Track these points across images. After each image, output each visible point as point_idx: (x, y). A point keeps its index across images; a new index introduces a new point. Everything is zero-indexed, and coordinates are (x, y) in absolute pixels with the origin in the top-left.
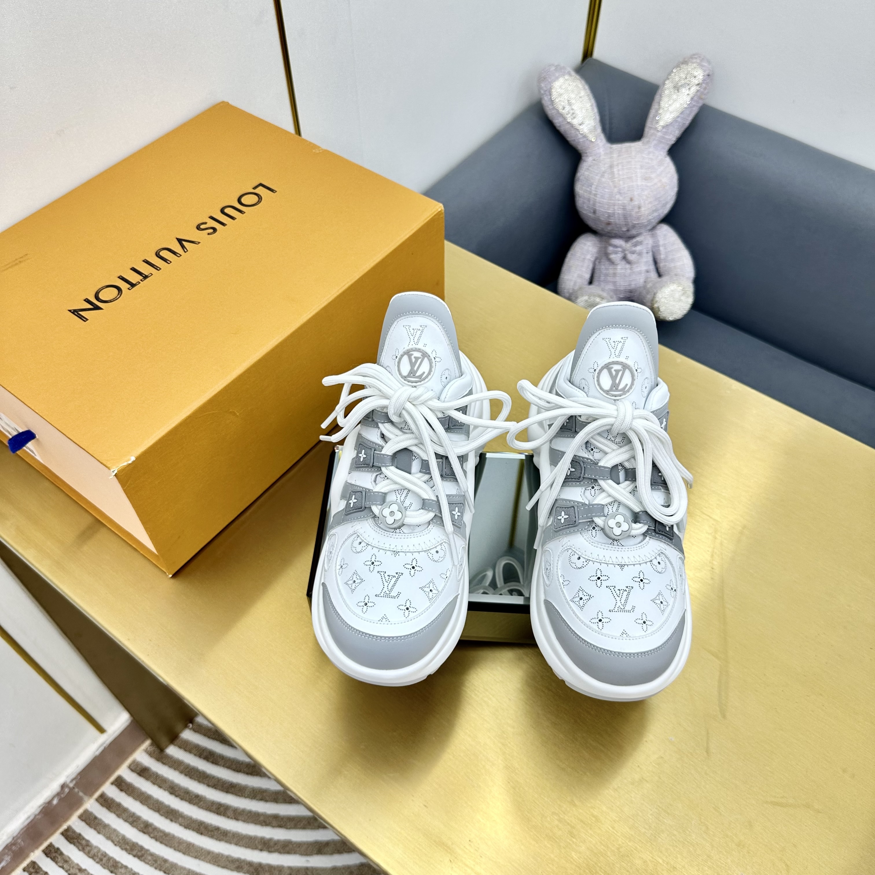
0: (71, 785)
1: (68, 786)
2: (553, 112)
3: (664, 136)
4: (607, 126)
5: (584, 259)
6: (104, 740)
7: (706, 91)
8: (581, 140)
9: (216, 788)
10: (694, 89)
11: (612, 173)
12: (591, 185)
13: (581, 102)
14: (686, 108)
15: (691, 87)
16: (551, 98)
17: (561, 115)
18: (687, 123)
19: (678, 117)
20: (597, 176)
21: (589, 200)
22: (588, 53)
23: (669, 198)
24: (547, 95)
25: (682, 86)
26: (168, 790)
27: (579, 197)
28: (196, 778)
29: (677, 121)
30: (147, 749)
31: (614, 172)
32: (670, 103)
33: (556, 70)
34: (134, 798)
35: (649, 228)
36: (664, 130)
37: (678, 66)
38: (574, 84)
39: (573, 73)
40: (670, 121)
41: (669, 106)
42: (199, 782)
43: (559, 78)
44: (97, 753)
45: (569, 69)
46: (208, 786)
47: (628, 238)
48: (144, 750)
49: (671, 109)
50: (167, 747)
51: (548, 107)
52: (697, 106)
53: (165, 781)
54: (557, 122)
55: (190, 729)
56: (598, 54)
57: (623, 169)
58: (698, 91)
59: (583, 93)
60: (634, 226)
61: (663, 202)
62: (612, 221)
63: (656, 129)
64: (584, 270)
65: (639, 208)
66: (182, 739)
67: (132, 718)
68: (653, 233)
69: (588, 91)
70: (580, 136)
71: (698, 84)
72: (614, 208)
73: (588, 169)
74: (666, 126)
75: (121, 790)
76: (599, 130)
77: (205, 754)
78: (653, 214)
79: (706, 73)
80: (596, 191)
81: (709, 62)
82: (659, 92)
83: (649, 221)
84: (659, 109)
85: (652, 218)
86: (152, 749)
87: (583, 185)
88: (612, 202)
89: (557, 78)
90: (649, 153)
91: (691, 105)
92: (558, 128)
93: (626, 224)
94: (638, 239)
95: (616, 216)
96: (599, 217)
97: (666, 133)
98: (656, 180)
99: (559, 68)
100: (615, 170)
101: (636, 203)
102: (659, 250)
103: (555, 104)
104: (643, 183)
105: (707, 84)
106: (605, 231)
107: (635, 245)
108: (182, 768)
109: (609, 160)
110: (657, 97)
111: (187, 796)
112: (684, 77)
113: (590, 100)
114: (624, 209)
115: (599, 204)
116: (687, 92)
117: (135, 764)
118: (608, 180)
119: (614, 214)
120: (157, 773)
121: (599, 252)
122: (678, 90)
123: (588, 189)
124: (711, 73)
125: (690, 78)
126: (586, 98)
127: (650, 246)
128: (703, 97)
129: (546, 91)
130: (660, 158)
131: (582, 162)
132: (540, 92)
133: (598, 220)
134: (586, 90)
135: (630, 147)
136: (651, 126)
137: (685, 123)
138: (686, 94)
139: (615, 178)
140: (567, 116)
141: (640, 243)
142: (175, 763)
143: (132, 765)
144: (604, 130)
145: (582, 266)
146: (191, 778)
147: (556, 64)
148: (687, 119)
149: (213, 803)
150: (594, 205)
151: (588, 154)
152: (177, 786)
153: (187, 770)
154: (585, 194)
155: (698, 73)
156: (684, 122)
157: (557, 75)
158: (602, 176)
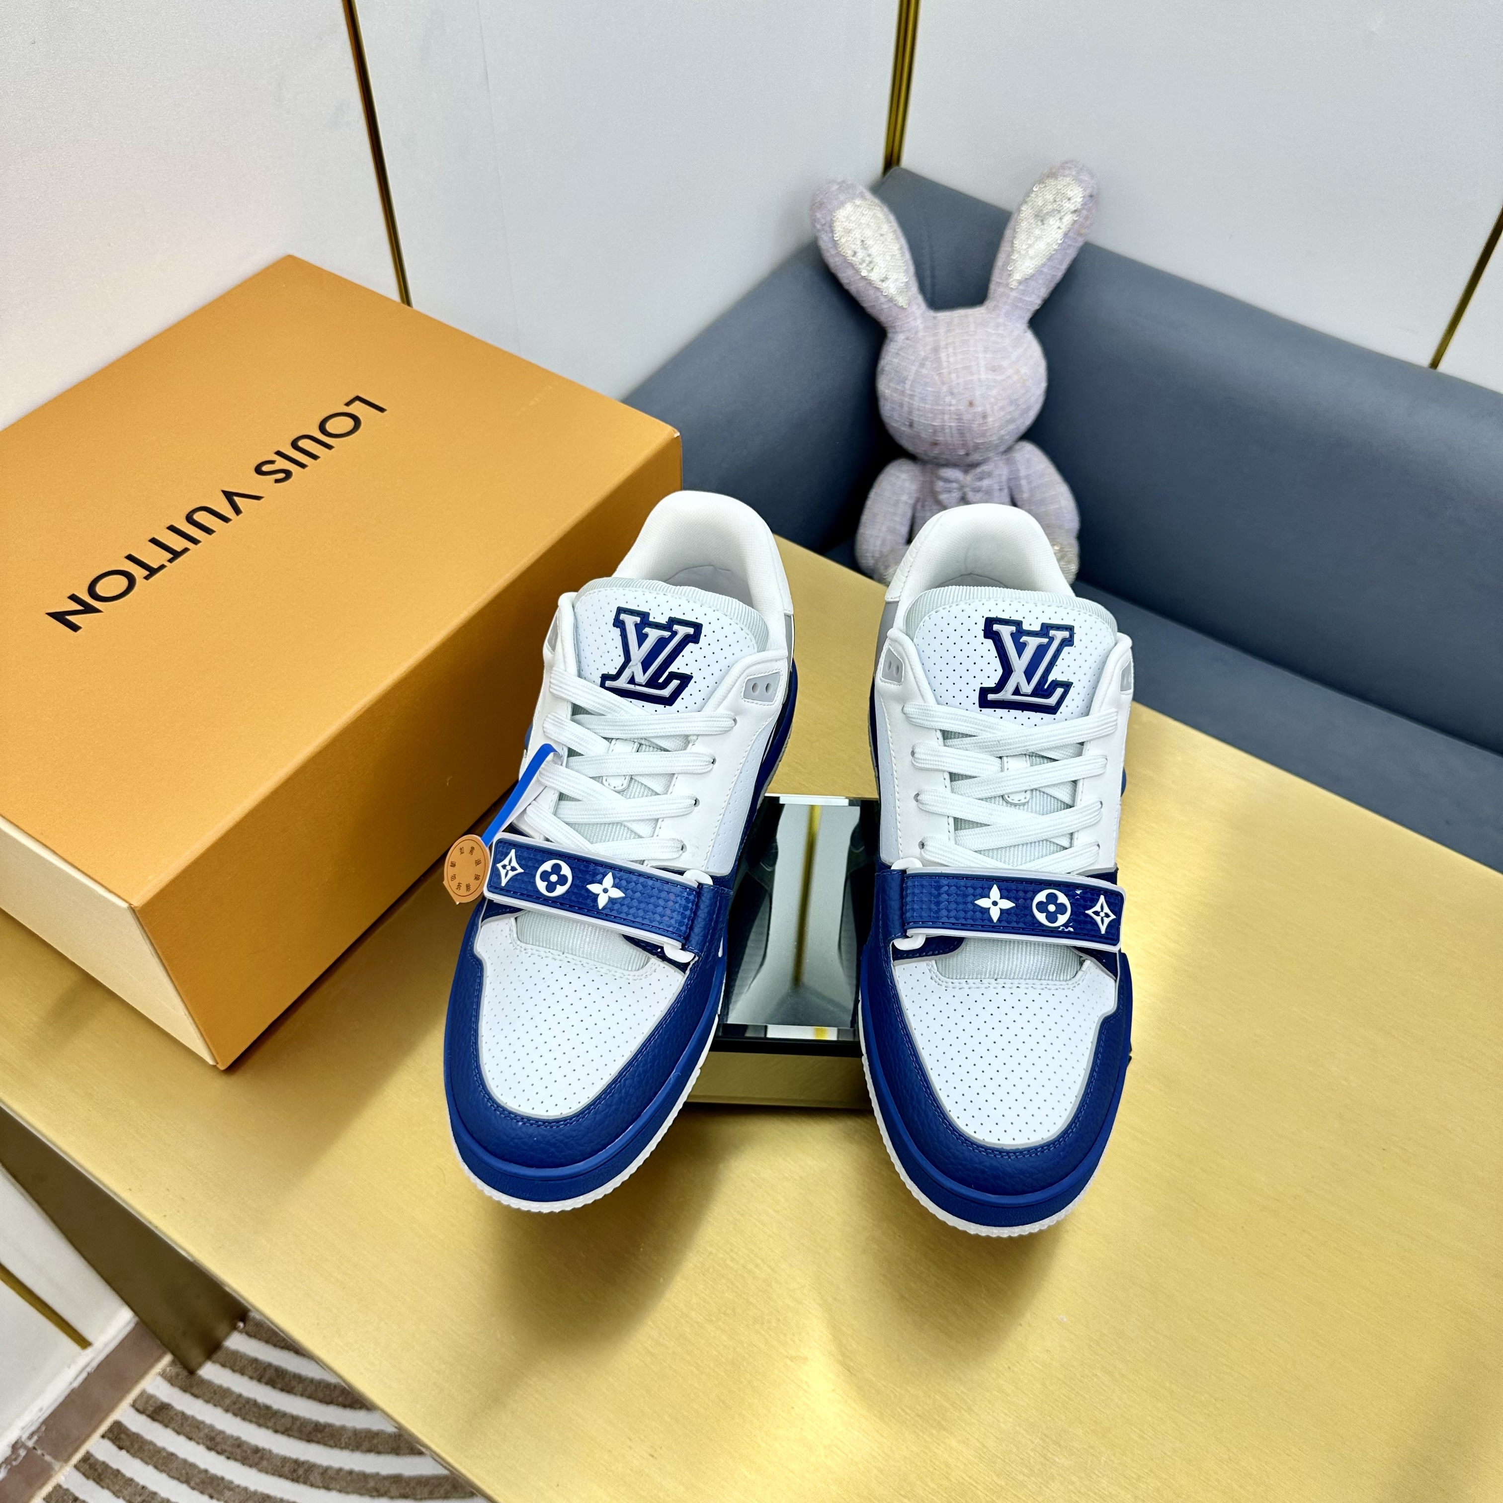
0: (30, 1444)
1: (24, 1446)
2: (837, 259)
3: (1021, 296)
4: (928, 281)
5: (897, 503)
6: (89, 1359)
7: (1088, 223)
8: (885, 306)
9: (289, 1436)
10: (1068, 219)
11: (938, 360)
12: (903, 381)
13: (883, 242)
14: (1055, 250)
15: (1064, 215)
16: (833, 237)
17: (852, 266)
18: (1059, 275)
19: (1044, 265)
20: (912, 365)
21: (901, 405)
22: (892, 160)
23: (1033, 399)
24: (826, 232)
25: (1047, 213)
26: (204, 1444)
27: (887, 400)
28: (254, 1420)
29: (1042, 271)
30: (164, 1371)
31: (940, 358)
32: (1029, 242)
33: (839, 189)
34: (142, 1459)
35: (1002, 449)
36: (1021, 287)
37: (1041, 181)
38: (871, 213)
39: (868, 195)
40: (1030, 271)
41: (1028, 248)
42: (260, 1425)
43: (845, 203)
44: (76, 1384)
45: (862, 188)
46: (276, 1431)
47: (969, 467)
48: (159, 1374)
49: (1031, 252)
50: (200, 1365)
51: (828, 251)
52: (1074, 247)
53: (198, 1427)
54: (845, 276)
55: (241, 1332)
56: (909, 159)
57: (955, 354)
58: (1075, 222)
59: (885, 228)
60: (977, 447)
61: (1024, 407)
62: (941, 439)
63: (1007, 285)
64: (898, 519)
65: (985, 417)
66: (227, 1349)
67: (137, 1319)
68: (1007, 456)
69: (895, 225)
70: (883, 300)
71: (1075, 211)
72: (943, 419)
73: (897, 354)
74: (1026, 281)
75: (121, 1448)
76: (914, 288)
77: (268, 1375)
78: (1007, 426)
79: (1088, 192)
80: (911, 390)
81: (1092, 175)
82: (1011, 224)
83: (1001, 438)
84: (1013, 251)
85: (1006, 432)
86: (174, 1370)
87: (890, 381)
88: (940, 408)
89: (842, 204)
90: (997, 326)
91: (1064, 245)
92: (847, 287)
93: (963, 444)
94: (985, 468)
95: (947, 431)
96: (918, 432)
97: (1024, 292)
98: (1010, 372)
99: (846, 188)
100: (943, 355)
101: (979, 409)
102: (1020, 484)
103: (840, 247)
104: (990, 377)
105: (1090, 210)
106: (929, 456)
107: (980, 479)
108: (228, 1401)
109: (932, 339)
110: (1008, 233)
111: (238, 1451)
112: (1051, 199)
113: (897, 238)
114: (959, 420)
115: (917, 412)
116: (1058, 224)
117: (144, 1399)
118: (933, 373)
119: (943, 428)
120: (183, 1414)
121: (921, 490)
122: (1042, 221)
123: (899, 387)
124: (1094, 193)
125: (1062, 202)
126: (891, 236)
127: (1004, 478)
128: (1083, 231)
129: (825, 224)
130: (1016, 333)
131: (888, 341)
132: (814, 227)
133: (918, 437)
134: (890, 223)
135: (966, 316)
136: (999, 280)
137: (1056, 276)
138: (1055, 227)
139: (942, 369)
140: (860, 266)
141: (989, 475)
142: (215, 1393)
143: (139, 1402)
144: (922, 289)
145: (894, 514)
146: (244, 1419)
147: (839, 180)
148: (1058, 269)
149: (285, 1460)
150: (910, 413)
151: (898, 329)
152: (221, 1432)
153: (237, 1406)
154: (895, 395)
155: (1075, 192)
156: (1054, 273)
157: (842, 197)
158: (922, 365)
